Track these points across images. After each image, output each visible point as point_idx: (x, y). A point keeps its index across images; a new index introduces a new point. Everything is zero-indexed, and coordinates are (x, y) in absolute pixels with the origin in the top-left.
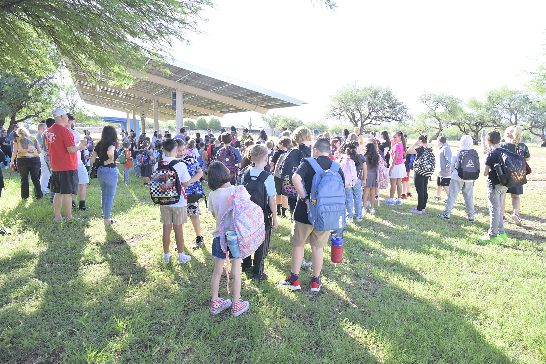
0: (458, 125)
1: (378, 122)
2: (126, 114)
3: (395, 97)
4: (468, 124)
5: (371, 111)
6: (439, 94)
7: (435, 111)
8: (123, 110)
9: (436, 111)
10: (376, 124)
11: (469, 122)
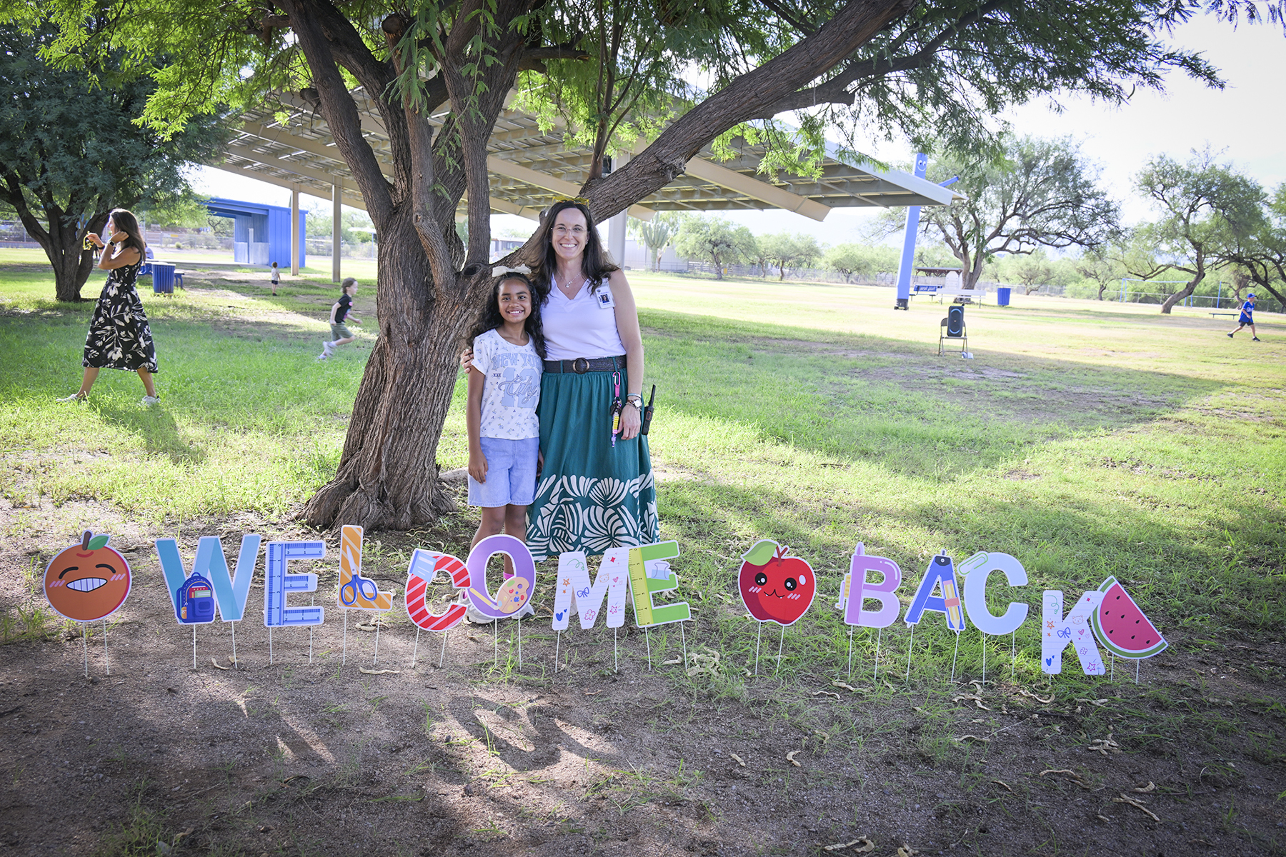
0: (1246, 263)
1: (1025, 247)
2: (289, 193)
3: (1085, 176)
4: (1274, 261)
5: (1010, 212)
6: (1200, 170)
7: (1186, 222)
8: (281, 180)
9: (1191, 221)
10: (1018, 252)
11: (1277, 257)
